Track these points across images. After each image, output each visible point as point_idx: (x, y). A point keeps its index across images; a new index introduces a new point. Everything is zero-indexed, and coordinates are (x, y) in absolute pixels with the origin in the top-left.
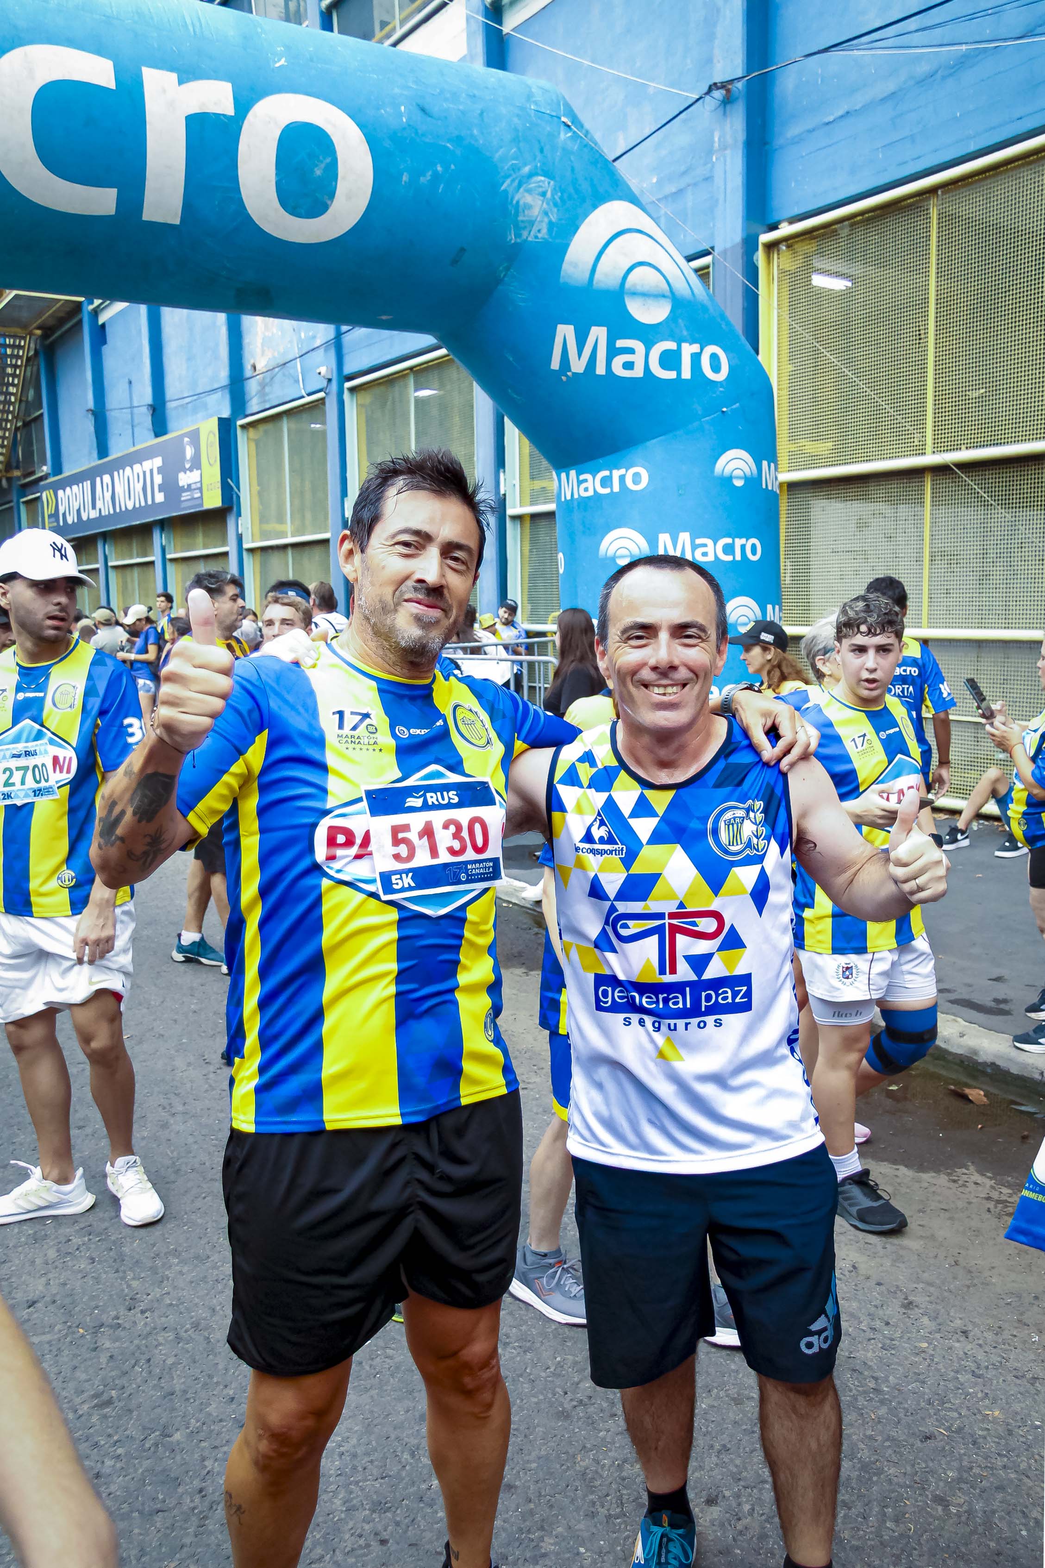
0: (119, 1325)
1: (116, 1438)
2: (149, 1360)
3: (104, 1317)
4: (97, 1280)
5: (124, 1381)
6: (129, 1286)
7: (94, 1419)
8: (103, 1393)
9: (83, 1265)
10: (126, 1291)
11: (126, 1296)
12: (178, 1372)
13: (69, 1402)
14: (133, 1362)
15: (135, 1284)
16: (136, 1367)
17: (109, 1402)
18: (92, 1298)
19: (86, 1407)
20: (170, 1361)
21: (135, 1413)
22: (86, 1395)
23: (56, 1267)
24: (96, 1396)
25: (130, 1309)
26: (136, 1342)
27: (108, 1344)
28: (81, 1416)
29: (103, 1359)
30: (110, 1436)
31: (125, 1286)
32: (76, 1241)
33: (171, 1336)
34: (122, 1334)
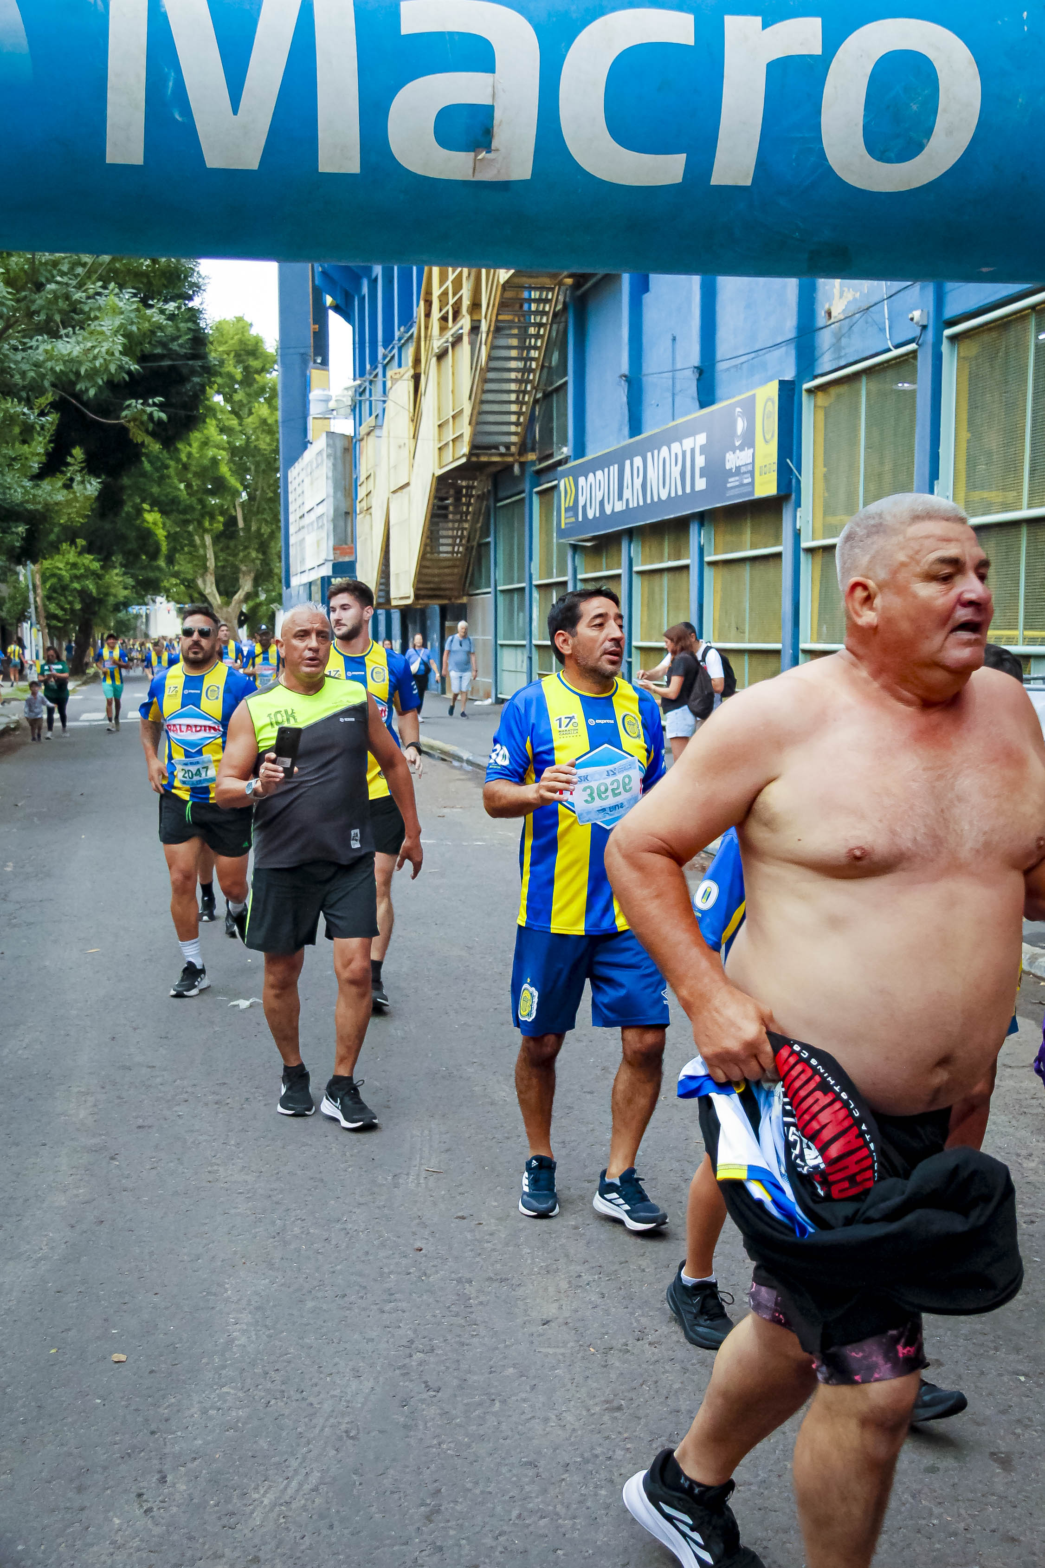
0: (628, 1351)
1: (626, 1435)
2: (656, 1382)
3: (614, 1343)
4: (607, 1312)
5: (633, 1395)
6: (638, 1321)
7: (606, 1418)
8: (613, 1400)
9: (594, 1298)
10: (635, 1324)
11: (635, 1328)
12: (684, 1396)
13: (582, 1402)
14: (641, 1381)
15: (643, 1320)
16: (644, 1386)
17: (619, 1408)
18: (603, 1326)
19: (598, 1409)
20: (677, 1386)
21: (643, 1421)
22: (597, 1400)
23: (568, 1296)
24: (607, 1402)
25: (638, 1340)
26: (644, 1366)
27: (617, 1364)
28: (594, 1414)
29: (613, 1376)
30: (619, 1433)
31: (633, 1321)
32: (586, 1277)
33: (678, 1366)
34: (631, 1358)
